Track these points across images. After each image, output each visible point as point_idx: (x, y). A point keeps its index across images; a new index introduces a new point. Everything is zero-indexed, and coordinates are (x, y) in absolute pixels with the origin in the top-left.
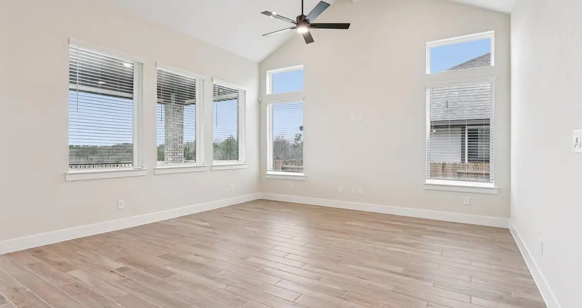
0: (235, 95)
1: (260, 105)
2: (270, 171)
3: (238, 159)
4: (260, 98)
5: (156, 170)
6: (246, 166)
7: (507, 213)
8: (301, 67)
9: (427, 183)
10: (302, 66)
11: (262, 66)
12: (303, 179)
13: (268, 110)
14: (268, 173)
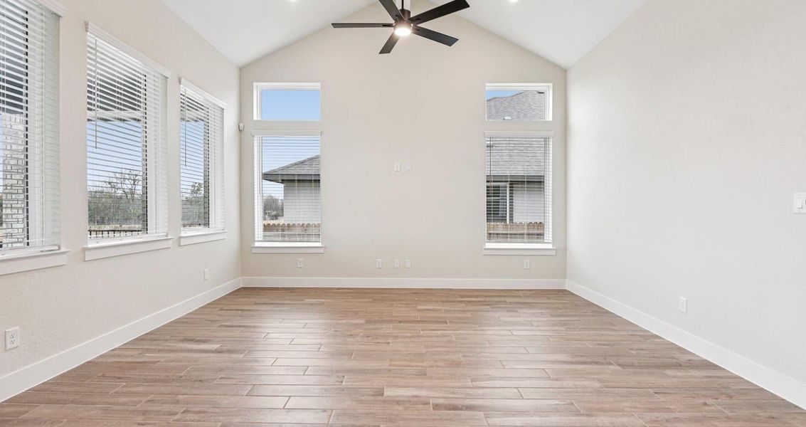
0: (201, 114)
1: (240, 135)
2: (259, 241)
3: (207, 224)
4: (241, 125)
5: (87, 253)
6: (225, 236)
7: (563, 273)
8: (317, 85)
9: (486, 247)
10: (319, 84)
11: (246, 73)
12: (322, 251)
13: (255, 145)
14: (257, 244)
